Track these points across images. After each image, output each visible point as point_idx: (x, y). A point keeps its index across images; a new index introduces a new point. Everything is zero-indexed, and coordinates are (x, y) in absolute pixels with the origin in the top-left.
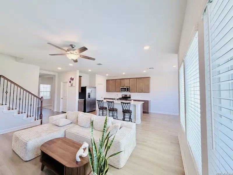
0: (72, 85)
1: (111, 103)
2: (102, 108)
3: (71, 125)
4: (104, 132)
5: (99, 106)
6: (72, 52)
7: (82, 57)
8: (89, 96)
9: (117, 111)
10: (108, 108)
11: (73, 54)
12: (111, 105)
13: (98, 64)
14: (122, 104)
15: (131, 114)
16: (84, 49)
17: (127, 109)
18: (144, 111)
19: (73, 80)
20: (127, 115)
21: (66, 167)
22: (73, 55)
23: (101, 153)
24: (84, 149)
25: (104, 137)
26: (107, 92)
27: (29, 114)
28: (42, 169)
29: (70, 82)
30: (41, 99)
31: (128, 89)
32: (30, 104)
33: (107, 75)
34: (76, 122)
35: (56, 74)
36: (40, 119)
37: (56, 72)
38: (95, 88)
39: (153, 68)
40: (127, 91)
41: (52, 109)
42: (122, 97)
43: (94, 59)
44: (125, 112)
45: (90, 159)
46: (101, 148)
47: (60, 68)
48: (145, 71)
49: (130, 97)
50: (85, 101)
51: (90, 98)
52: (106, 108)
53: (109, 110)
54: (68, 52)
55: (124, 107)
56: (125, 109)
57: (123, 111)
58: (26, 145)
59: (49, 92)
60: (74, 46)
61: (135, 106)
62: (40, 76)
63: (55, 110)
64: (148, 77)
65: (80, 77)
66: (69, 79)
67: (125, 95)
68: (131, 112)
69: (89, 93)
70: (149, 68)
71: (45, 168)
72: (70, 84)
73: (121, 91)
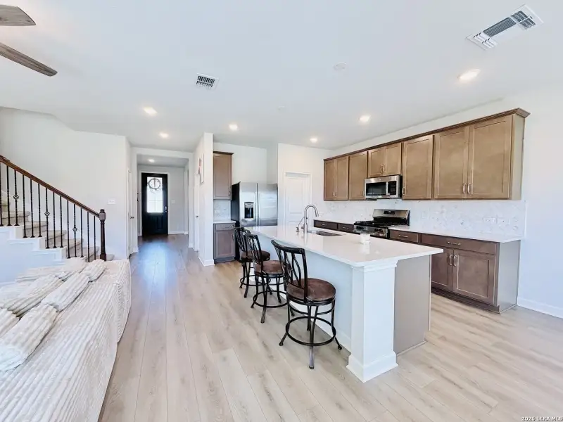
0: (200, 181)
26: (325, 199)
29: (199, 172)
30: (98, 215)
33: (314, 140)
40: (390, 193)
42: (375, 218)
51: (252, 217)
66: (199, 164)
67: (386, 212)
69: (248, 203)
73: (366, 197)
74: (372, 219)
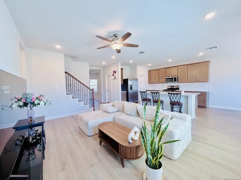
0: (115, 78)
1: (156, 94)
2: (146, 100)
3: (118, 113)
4: (156, 117)
5: (142, 98)
6: (116, 41)
7: (126, 46)
8: (131, 88)
9: (163, 102)
10: (152, 100)
11: (117, 43)
12: (156, 97)
13: (140, 53)
14: (170, 95)
15: (181, 107)
16: (128, 35)
17: (176, 101)
18: (200, 105)
19: (115, 73)
20: (176, 108)
21: (120, 144)
22: (117, 45)
23: (153, 138)
24: (135, 133)
25: (156, 123)
26: (149, 83)
27: (85, 103)
28: (100, 144)
29: (113, 75)
30: (92, 90)
31: (175, 78)
32: (85, 94)
33: (149, 65)
34: (122, 110)
35: (101, 69)
36: (93, 107)
37: (100, 67)
38: (137, 80)
39: (216, 47)
40: (175, 81)
41: (100, 100)
42: (168, 89)
43: (137, 46)
44: (173, 104)
45: (143, 141)
46: (154, 133)
47: (104, 63)
48: (201, 54)
49: (178, 89)
50: (127, 93)
51: (132, 90)
52: (150, 100)
53: (153, 101)
54: (113, 43)
55: (172, 98)
56: (173, 101)
57: (171, 103)
58: (87, 124)
59: (97, 86)
60: (117, 36)
61: (187, 97)
62: (90, 72)
63: (103, 101)
64: (207, 62)
65: (122, 69)
66: (112, 72)
67: (172, 86)
68: (182, 105)
69: (131, 85)
70: (209, 49)
71: (103, 143)
72: (113, 77)
73: (166, 82)
74: (167, 89)
